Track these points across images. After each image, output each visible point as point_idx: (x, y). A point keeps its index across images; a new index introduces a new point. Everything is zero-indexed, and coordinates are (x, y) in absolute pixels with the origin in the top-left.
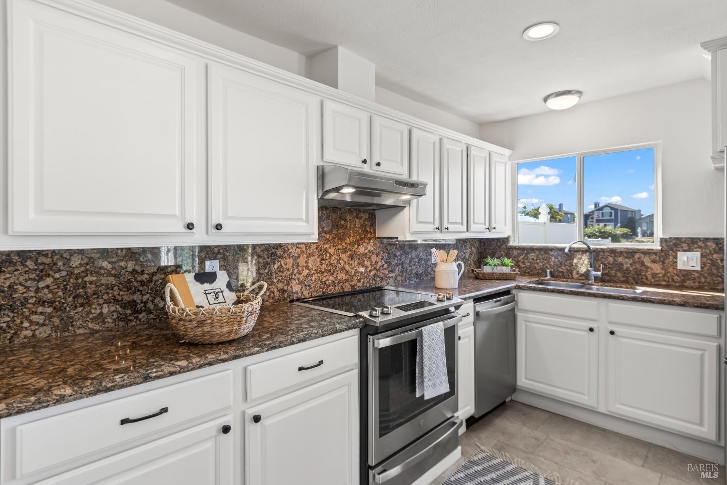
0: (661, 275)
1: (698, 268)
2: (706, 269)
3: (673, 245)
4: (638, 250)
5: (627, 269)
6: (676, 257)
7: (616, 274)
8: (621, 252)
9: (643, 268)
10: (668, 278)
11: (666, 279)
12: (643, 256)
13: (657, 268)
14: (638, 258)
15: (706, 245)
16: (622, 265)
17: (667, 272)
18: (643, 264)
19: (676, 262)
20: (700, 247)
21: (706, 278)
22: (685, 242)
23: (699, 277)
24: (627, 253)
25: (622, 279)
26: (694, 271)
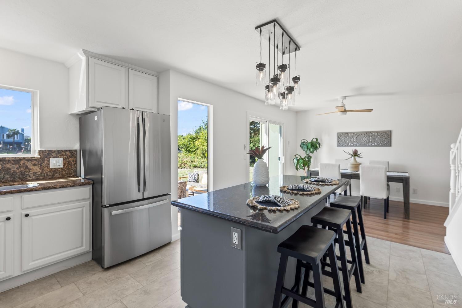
0: (39, 173)
1: (62, 166)
2: (65, 166)
3: (46, 154)
4: (24, 158)
5: (14, 172)
6: (49, 161)
7: (4, 177)
8: (9, 160)
9: (27, 170)
10: (44, 174)
11: (43, 175)
12: (27, 162)
13: (37, 169)
14: (23, 164)
15: (65, 154)
16: (10, 169)
17: (43, 171)
18: (27, 167)
19: (49, 164)
20: (62, 155)
21: (65, 171)
22: (54, 152)
23: (62, 171)
24: (13, 160)
25: (9, 179)
26: (59, 168)
